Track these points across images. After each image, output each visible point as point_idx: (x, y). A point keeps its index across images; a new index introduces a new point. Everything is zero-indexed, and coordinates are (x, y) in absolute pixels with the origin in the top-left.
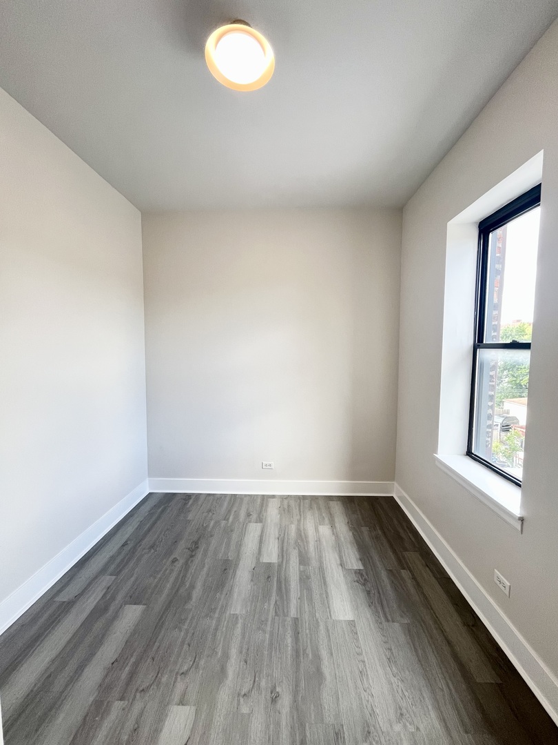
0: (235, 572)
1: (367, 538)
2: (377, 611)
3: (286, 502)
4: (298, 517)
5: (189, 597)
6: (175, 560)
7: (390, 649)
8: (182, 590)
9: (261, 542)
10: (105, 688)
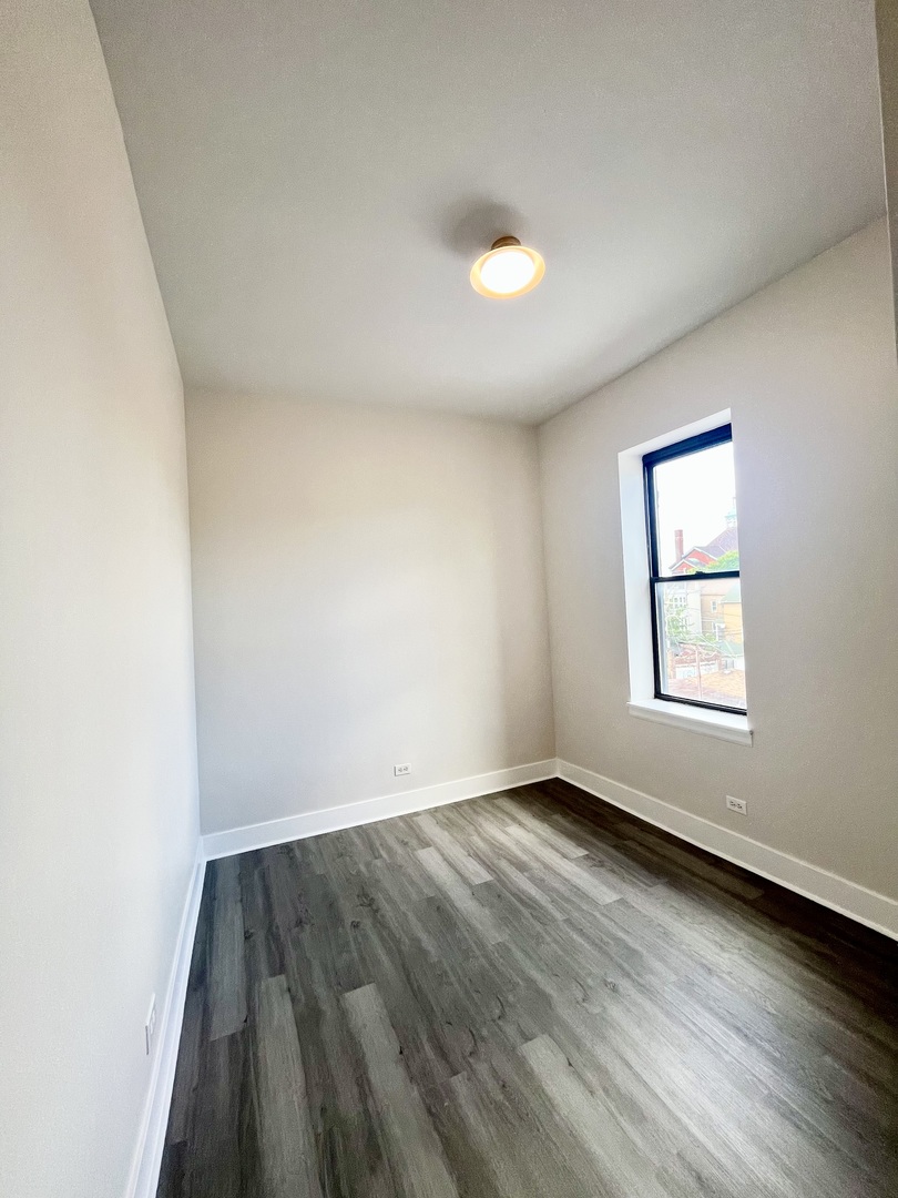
0: (453, 906)
1: (567, 825)
2: (634, 883)
3: (439, 815)
4: (472, 827)
5: (423, 952)
6: (355, 925)
7: (672, 906)
8: (405, 949)
9: (450, 864)
10: (419, 1076)
